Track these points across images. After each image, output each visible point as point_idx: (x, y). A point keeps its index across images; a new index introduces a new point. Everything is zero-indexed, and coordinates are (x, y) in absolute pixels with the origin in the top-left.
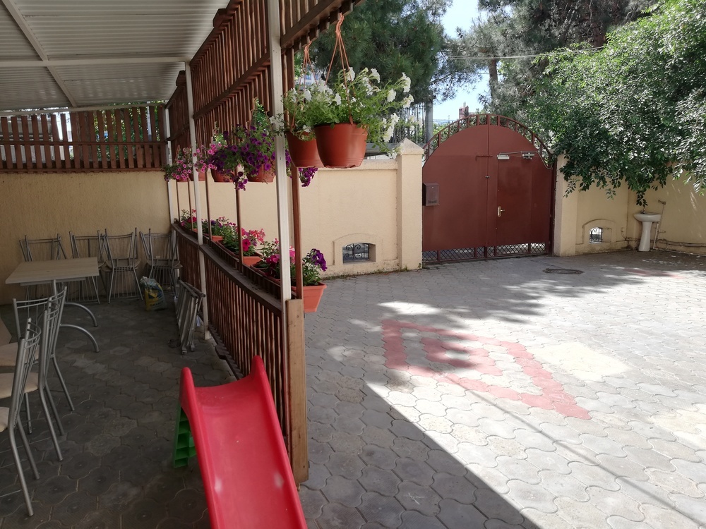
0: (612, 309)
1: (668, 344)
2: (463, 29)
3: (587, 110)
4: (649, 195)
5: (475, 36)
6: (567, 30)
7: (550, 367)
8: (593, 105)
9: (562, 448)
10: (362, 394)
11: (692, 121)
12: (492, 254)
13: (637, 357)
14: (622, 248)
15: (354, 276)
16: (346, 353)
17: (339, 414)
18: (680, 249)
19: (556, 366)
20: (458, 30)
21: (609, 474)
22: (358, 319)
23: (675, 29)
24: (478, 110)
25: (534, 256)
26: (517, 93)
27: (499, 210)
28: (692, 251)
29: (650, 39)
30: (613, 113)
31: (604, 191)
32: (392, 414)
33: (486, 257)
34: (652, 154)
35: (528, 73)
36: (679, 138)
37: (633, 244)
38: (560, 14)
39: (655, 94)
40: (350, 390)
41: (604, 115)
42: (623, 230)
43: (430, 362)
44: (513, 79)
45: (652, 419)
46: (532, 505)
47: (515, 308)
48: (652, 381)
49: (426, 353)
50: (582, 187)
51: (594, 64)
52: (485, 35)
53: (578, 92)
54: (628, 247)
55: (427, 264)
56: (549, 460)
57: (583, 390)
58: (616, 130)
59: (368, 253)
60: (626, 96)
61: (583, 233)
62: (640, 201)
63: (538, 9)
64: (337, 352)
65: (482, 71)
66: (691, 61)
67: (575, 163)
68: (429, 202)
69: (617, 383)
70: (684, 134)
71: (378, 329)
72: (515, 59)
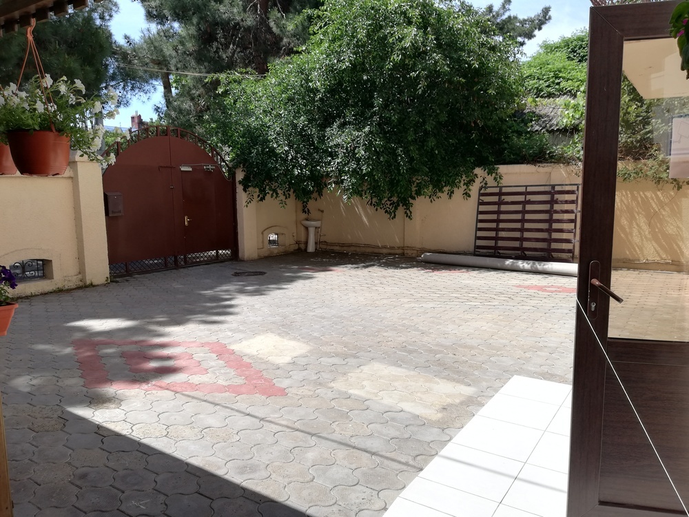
0: (293, 301)
1: (336, 324)
2: (132, 37)
3: (257, 129)
4: (312, 205)
5: (145, 46)
6: (233, 54)
7: (249, 358)
8: (262, 125)
9: (268, 424)
10: (61, 420)
11: (337, 146)
12: (182, 263)
13: (316, 338)
14: (295, 250)
15: (27, 297)
16: (34, 382)
17: (37, 447)
18: (337, 248)
19: (253, 356)
20: (126, 37)
21: (306, 435)
22: (42, 343)
23: (320, 69)
24: (152, 119)
25: (222, 262)
26: (193, 108)
27: (187, 220)
28: (345, 250)
29: (302, 74)
30: (278, 134)
31: (277, 202)
32: (101, 432)
33: (177, 266)
34: (311, 171)
35: (201, 90)
36: (330, 158)
37: (302, 246)
38: (226, 39)
39: (310, 121)
40: (46, 419)
41: (272, 135)
42: (294, 235)
43: (134, 374)
44: (186, 93)
45: (332, 384)
46: (250, 477)
47: (211, 311)
48: (329, 355)
49: (129, 366)
50: (259, 198)
51: (260, 90)
52: (155, 47)
53: (247, 113)
54: (299, 249)
55: (115, 277)
56: (258, 436)
57: (278, 372)
58: (282, 148)
59: (43, 270)
60: (287, 120)
61: (263, 238)
62: (305, 210)
63: (206, 31)
64: (23, 383)
65: (155, 83)
66: (333, 95)
67: (252, 176)
68: (113, 212)
69: (303, 361)
70: (333, 155)
71: (69, 350)
72: (187, 76)
